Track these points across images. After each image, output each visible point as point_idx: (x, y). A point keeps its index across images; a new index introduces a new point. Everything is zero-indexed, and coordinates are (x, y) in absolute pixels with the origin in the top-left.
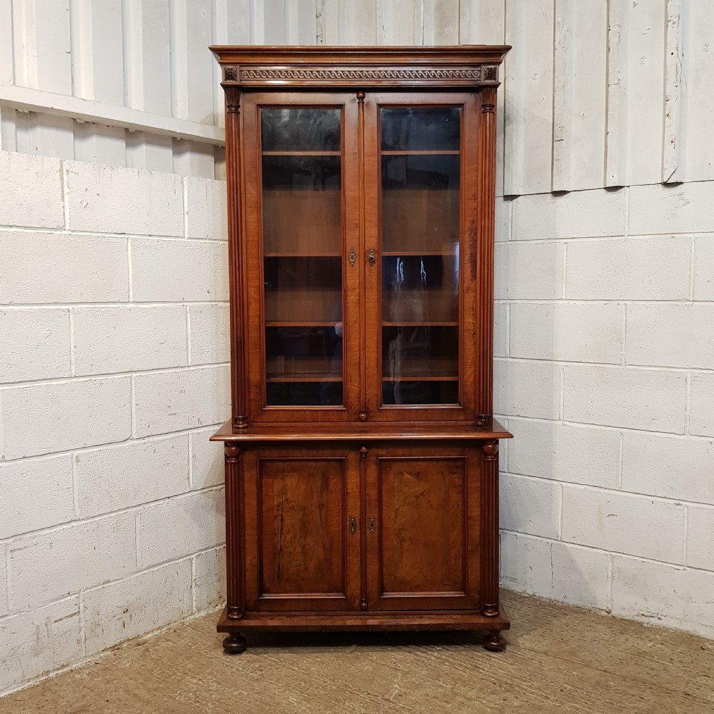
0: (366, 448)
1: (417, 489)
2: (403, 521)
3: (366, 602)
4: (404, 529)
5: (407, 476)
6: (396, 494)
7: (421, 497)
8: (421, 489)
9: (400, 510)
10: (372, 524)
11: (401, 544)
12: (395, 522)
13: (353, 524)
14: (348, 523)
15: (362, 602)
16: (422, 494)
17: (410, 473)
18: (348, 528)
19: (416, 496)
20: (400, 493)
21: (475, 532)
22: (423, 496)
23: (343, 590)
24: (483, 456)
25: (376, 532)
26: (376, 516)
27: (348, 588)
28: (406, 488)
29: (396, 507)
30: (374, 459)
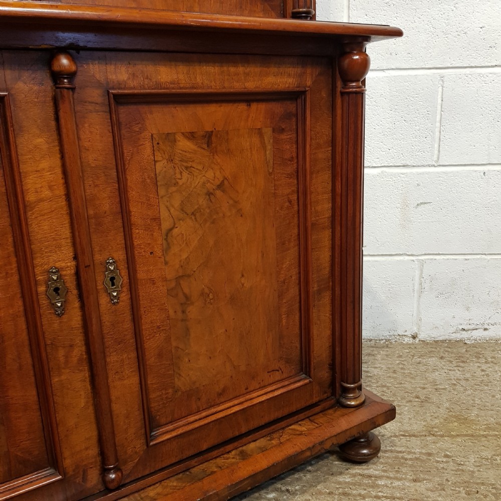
0: (73, 59)
1: (210, 174)
2: (184, 256)
3: (117, 469)
4: (189, 276)
5: (184, 144)
6: (162, 192)
7: (219, 193)
8: (218, 173)
9: (175, 231)
10: (112, 279)
11: (183, 312)
12: (166, 263)
13: (56, 290)
14: (42, 289)
15: (105, 471)
16: (220, 186)
17: (191, 136)
18: (44, 302)
19: (209, 194)
20: (174, 189)
21: (322, 256)
22: (223, 191)
23: (53, 461)
24: (339, 84)
25: (125, 296)
26: (120, 255)
27: (67, 453)
28: (185, 175)
29: (166, 225)
30: (95, 95)
